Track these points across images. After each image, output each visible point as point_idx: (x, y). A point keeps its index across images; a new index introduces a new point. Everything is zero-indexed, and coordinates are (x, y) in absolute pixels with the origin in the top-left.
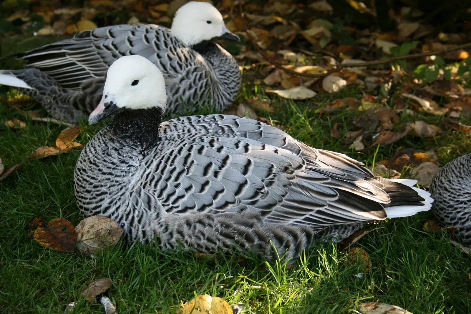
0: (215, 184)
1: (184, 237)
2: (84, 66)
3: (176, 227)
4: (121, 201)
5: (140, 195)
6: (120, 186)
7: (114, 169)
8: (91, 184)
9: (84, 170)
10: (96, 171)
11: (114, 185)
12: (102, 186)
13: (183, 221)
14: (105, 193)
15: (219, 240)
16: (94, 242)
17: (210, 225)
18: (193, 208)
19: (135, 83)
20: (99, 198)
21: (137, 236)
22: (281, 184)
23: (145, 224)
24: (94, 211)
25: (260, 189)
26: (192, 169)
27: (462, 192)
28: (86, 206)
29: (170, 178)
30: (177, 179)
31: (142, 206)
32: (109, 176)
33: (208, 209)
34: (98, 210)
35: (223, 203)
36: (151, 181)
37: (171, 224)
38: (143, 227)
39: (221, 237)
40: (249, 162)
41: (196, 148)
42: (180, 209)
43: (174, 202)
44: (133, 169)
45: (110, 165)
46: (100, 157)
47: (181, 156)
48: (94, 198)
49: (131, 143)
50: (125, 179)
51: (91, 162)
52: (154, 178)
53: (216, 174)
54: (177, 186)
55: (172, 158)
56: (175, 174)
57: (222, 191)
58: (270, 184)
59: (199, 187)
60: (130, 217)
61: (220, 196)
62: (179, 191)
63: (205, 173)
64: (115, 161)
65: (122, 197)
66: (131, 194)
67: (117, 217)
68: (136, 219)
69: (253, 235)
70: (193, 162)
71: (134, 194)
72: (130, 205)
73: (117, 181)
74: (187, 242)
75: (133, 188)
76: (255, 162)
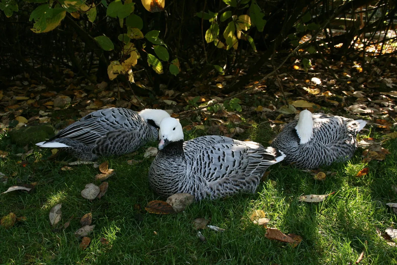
0: (225, 164)
1: (220, 191)
2: (94, 132)
3: (216, 188)
4: (187, 182)
5: (194, 178)
6: (183, 176)
7: (177, 169)
8: (170, 179)
9: (163, 174)
10: (170, 173)
11: (181, 176)
12: (175, 178)
13: (218, 184)
14: (178, 181)
15: (234, 188)
16: (180, 206)
17: (229, 183)
18: (219, 177)
19: (174, 129)
20: (176, 184)
21: (197, 196)
22: (246, 158)
23: (201, 190)
24: (174, 192)
25: (240, 162)
26: (213, 160)
27: (292, 148)
28: (169, 191)
29: (206, 167)
30: (209, 166)
31: (197, 182)
32: (177, 173)
33: (225, 176)
34: (177, 190)
35: (230, 171)
36: (198, 170)
37: (213, 187)
38: (200, 191)
39: (235, 187)
40: (233, 152)
41: (209, 152)
42: (214, 179)
43: (211, 177)
44: (184, 167)
45: (175, 168)
46: (168, 167)
47: (206, 156)
48: (173, 185)
49: (177, 156)
50: (184, 172)
51: (165, 170)
52: (198, 169)
53: (223, 160)
54: (210, 169)
55: (202, 158)
56: (207, 164)
57: (228, 166)
58: (242, 159)
59: (219, 167)
60: (193, 189)
61: (228, 169)
62: (212, 171)
63: (219, 161)
64: (176, 166)
65: (186, 180)
66: (190, 178)
67: (186, 191)
68: (196, 189)
69: (246, 182)
70: (212, 158)
71: (191, 178)
72: (191, 183)
73: (181, 174)
74: (221, 193)
75: (189, 176)
76: (235, 151)
